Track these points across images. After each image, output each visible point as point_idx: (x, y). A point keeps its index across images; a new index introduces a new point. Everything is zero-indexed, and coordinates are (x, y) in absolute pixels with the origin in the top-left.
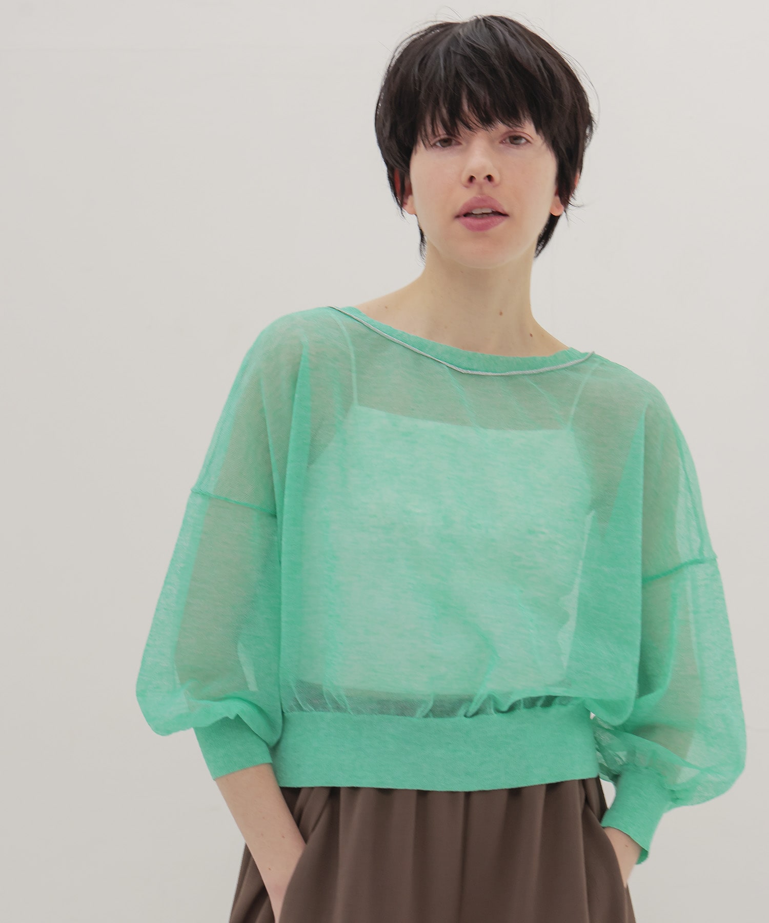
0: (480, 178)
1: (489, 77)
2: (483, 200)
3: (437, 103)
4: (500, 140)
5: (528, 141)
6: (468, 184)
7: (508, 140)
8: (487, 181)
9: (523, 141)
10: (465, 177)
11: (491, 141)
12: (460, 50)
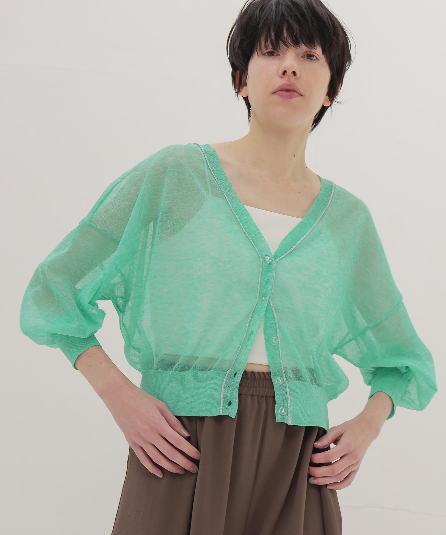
0: (289, 72)
1: (300, 18)
2: (290, 85)
3: (269, 30)
4: (302, 56)
5: (317, 58)
6: (282, 76)
7: (306, 56)
8: (293, 75)
9: (314, 58)
10: (281, 71)
11: (297, 55)
12: (285, 3)
